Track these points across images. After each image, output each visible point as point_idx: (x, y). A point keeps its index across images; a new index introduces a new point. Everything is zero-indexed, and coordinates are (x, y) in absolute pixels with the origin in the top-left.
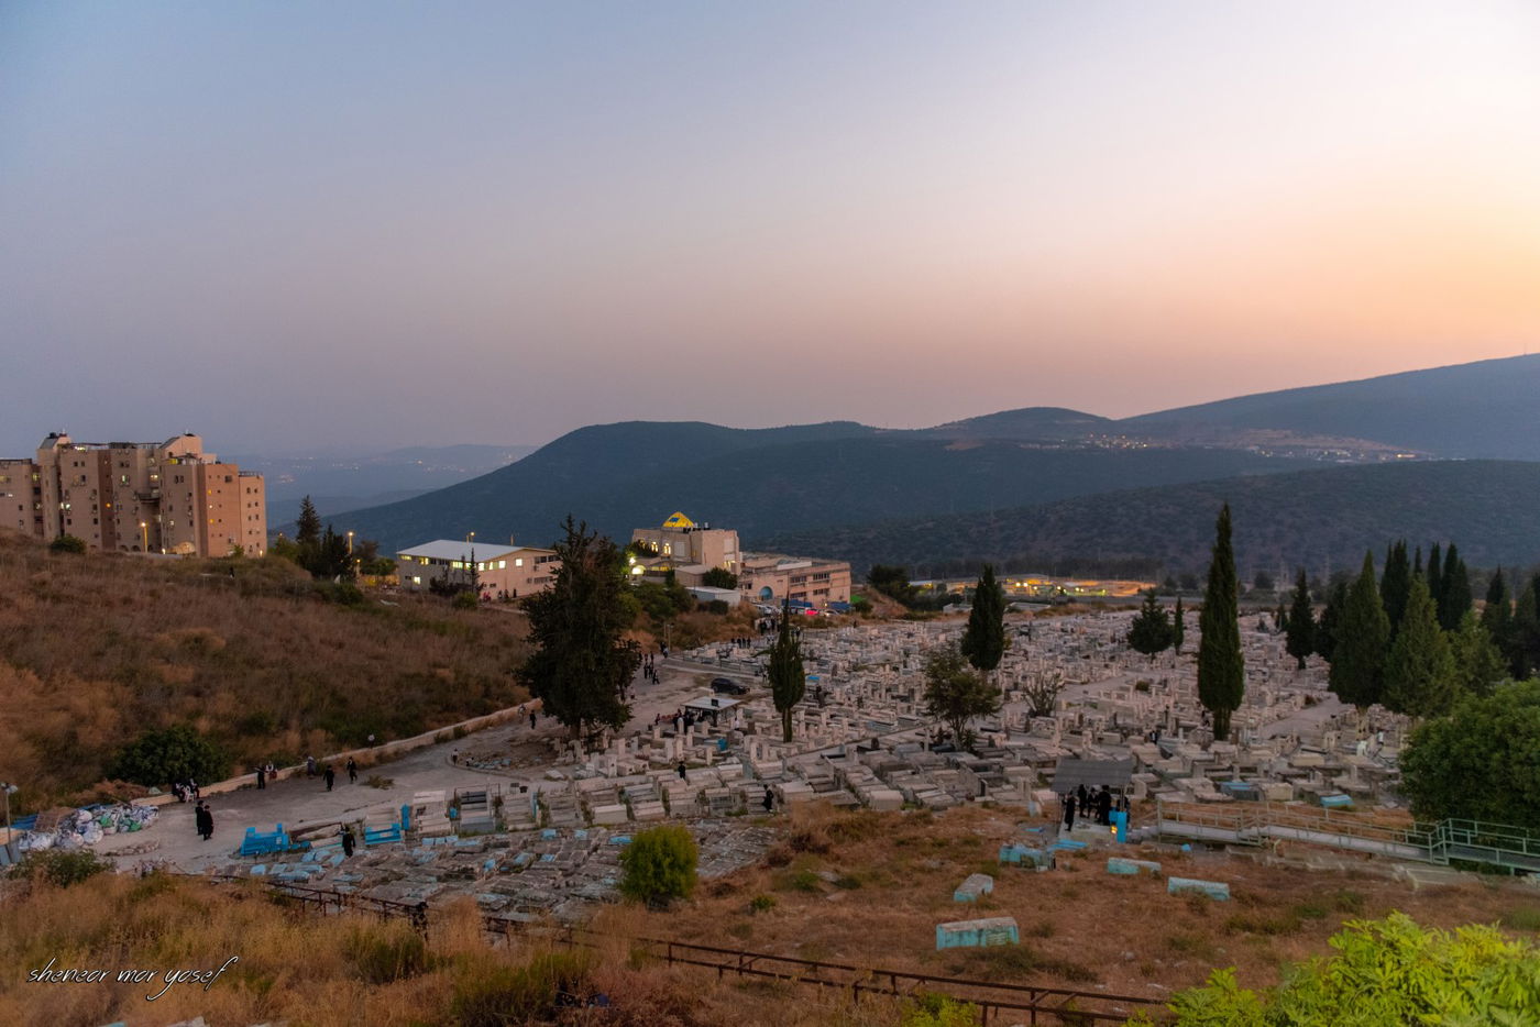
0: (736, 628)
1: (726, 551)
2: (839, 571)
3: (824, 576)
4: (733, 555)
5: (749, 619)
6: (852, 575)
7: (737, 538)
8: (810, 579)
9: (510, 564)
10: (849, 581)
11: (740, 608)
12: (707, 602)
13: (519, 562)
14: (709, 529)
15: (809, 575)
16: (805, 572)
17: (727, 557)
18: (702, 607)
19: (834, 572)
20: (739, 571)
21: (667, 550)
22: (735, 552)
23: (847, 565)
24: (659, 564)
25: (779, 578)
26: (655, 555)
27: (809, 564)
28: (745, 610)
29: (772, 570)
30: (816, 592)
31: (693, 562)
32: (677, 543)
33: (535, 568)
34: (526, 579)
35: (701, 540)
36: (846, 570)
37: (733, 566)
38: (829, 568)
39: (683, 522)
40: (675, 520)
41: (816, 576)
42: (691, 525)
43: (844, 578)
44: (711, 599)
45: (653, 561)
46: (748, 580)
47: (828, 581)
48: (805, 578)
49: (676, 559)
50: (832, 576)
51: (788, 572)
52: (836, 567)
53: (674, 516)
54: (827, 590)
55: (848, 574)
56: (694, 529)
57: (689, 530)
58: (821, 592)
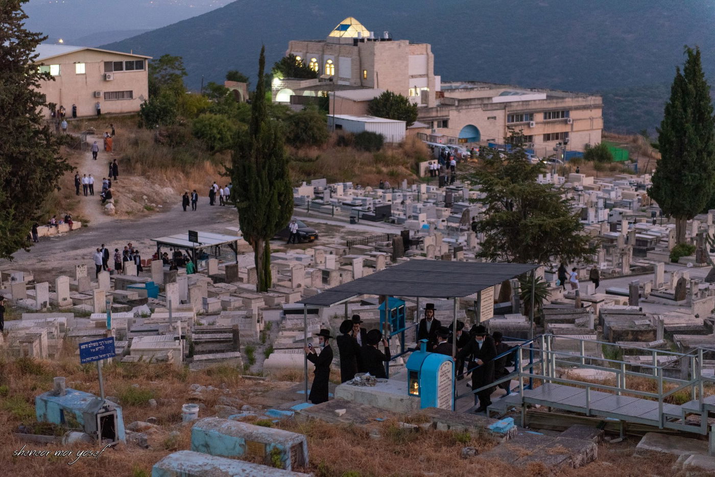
0: (385, 170)
1: (411, 73)
2: (585, 108)
3: (562, 114)
4: (424, 80)
5: (411, 161)
6: (604, 114)
7: (431, 55)
8: (539, 117)
9: (68, 70)
10: (599, 124)
11: (401, 145)
12: (353, 134)
13: (80, 68)
14: (389, 40)
15: (539, 112)
16: (532, 107)
17: (413, 82)
18: (343, 141)
19: (577, 108)
20: (433, 102)
21: (330, 71)
22: (427, 75)
23: (598, 100)
24: (315, 88)
25: (490, 114)
26: (311, 75)
27: (543, 96)
28: (407, 147)
29: (485, 103)
30: (547, 137)
31: (362, 86)
32: (342, 59)
33: (105, 78)
34: (91, 91)
35: (373, 54)
36: (596, 107)
37: (425, 95)
38: (569, 102)
39: (355, 30)
40: (345, 28)
41: (548, 114)
42: (366, 34)
43: (591, 119)
44: (360, 130)
45: (304, 83)
46: (443, 113)
47: (566, 122)
48: (531, 115)
49: (341, 83)
50: (573, 115)
51: (505, 105)
52: (581, 102)
53: (346, 22)
54: (566, 134)
55: (598, 113)
56: (369, 40)
57: (362, 40)
58: (556, 136)
